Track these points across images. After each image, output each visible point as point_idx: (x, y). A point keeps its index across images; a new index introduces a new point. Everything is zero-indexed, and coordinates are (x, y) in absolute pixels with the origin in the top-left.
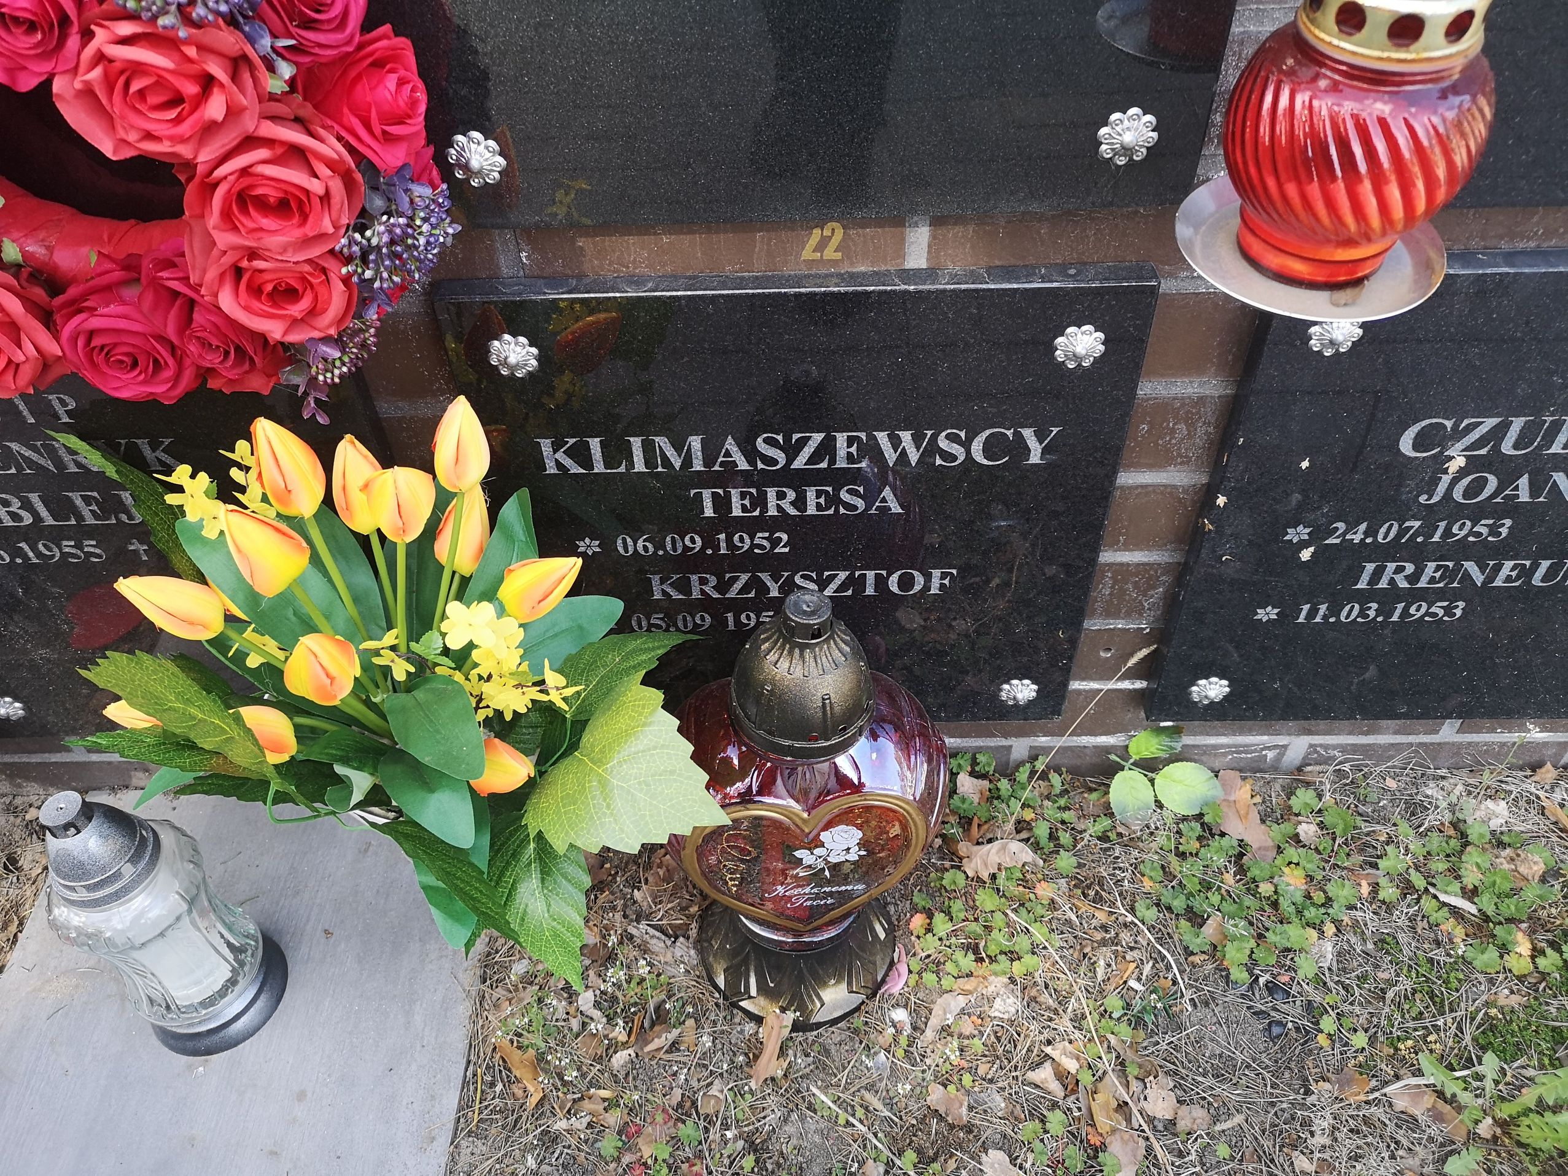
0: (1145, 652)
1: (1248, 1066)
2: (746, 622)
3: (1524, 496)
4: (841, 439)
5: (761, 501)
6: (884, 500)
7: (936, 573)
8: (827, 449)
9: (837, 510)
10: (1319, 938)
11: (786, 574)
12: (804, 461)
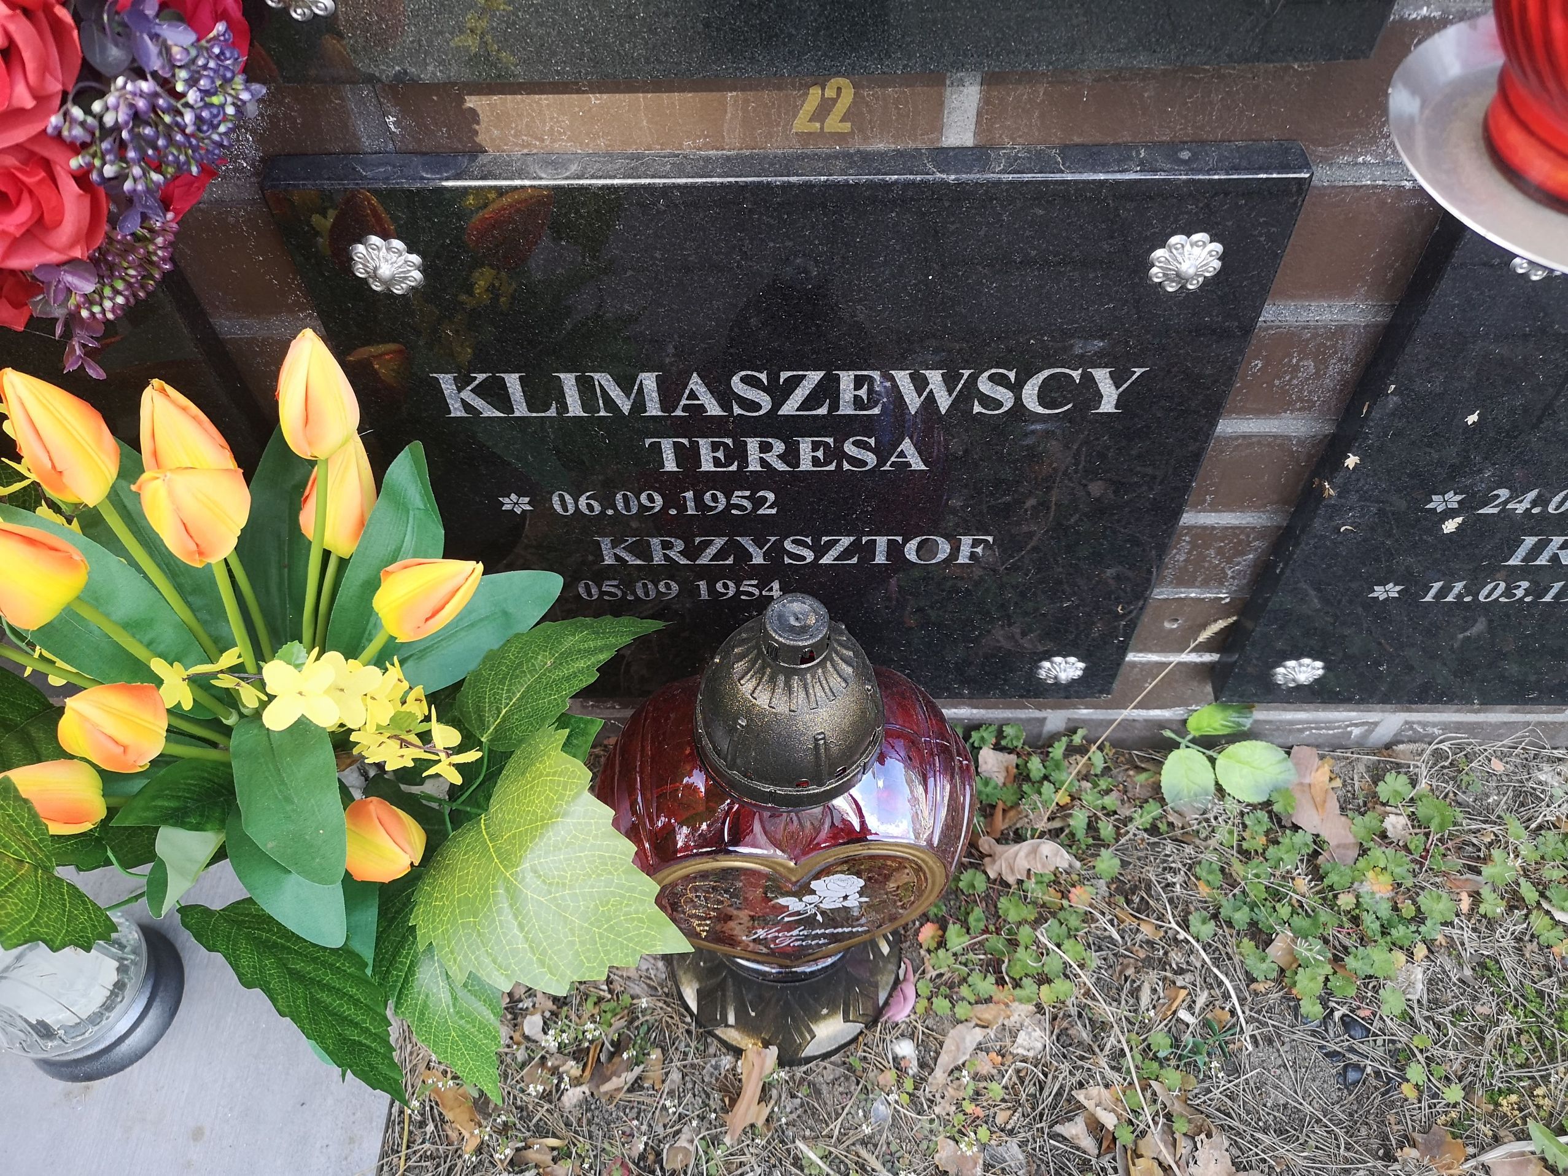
0: (1221, 624)
1: (1319, 1121)
2: (723, 591)
4: (846, 379)
5: (739, 454)
6: (902, 454)
7: (966, 541)
8: (827, 390)
9: (839, 466)
10: (1408, 961)
11: (773, 539)
12: (796, 406)
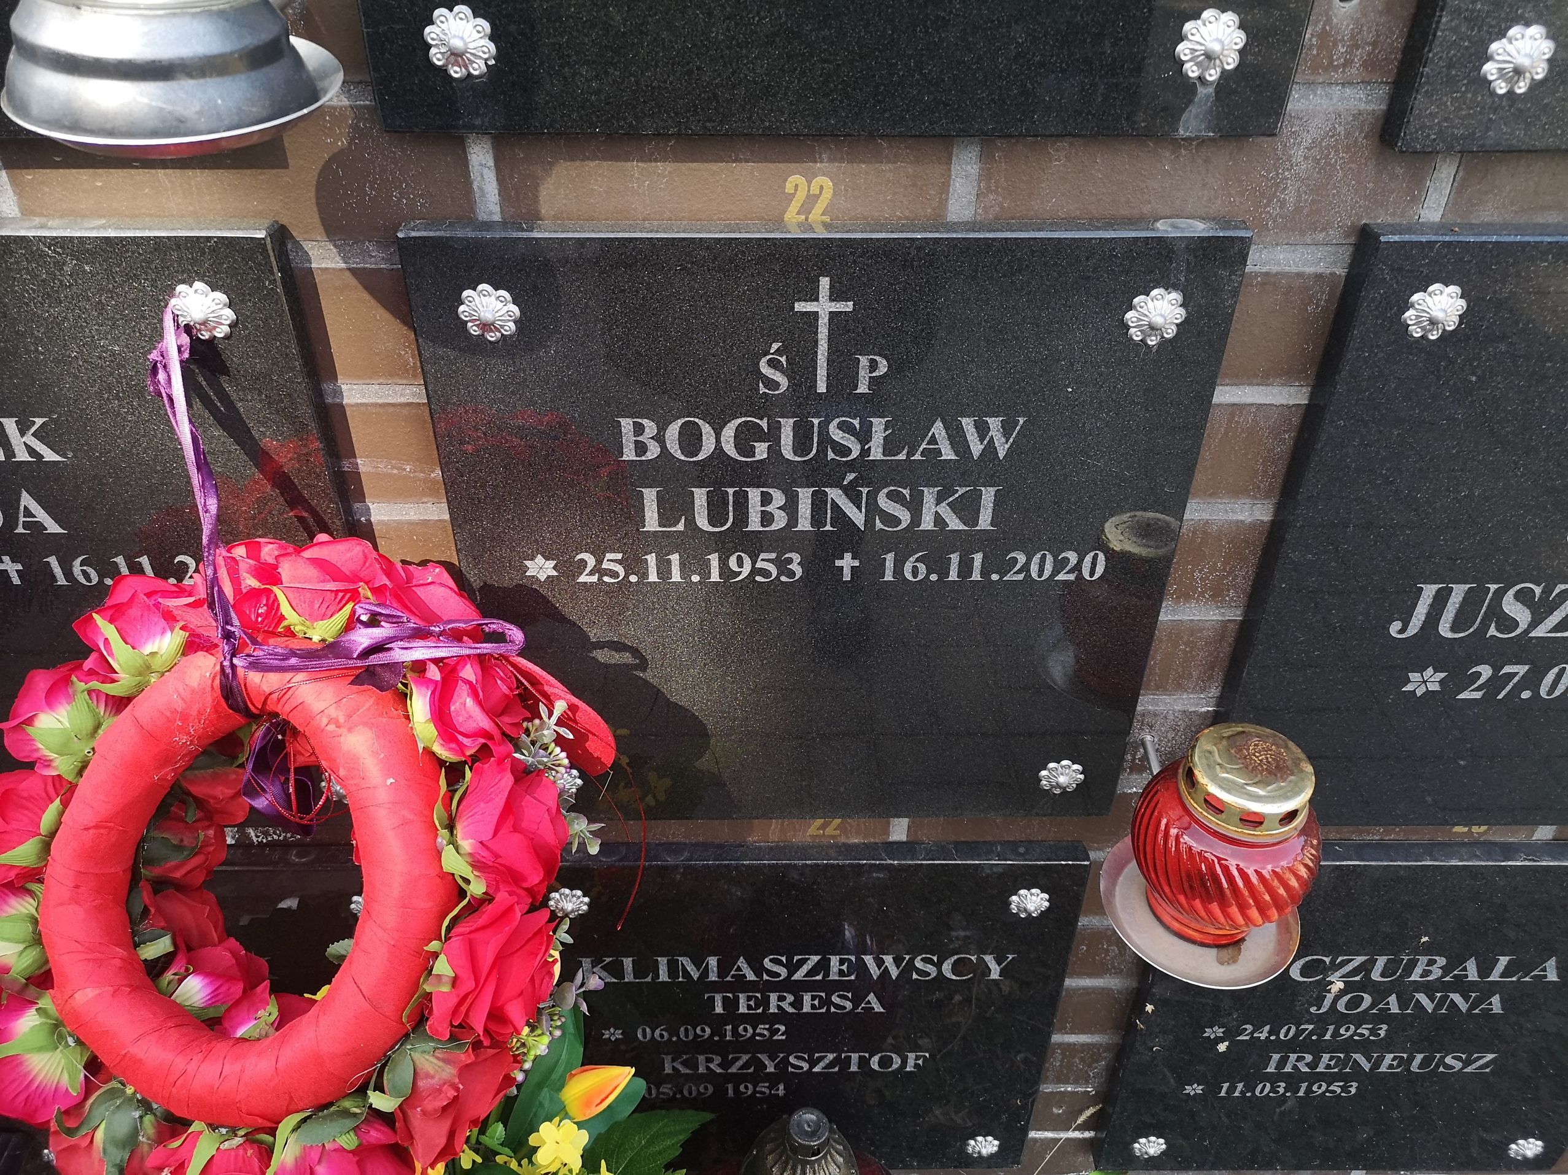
0: (1091, 1111)
2: (744, 1091)
3: (1395, 1009)
4: (834, 960)
5: (766, 1002)
6: (869, 1002)
7: (911, 1056)
8: (823, 966)
9: (828, 1009)
11: (782, 1055)
12: (803, 975)
